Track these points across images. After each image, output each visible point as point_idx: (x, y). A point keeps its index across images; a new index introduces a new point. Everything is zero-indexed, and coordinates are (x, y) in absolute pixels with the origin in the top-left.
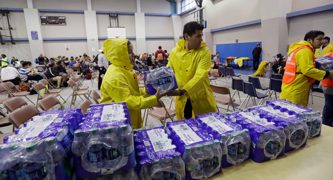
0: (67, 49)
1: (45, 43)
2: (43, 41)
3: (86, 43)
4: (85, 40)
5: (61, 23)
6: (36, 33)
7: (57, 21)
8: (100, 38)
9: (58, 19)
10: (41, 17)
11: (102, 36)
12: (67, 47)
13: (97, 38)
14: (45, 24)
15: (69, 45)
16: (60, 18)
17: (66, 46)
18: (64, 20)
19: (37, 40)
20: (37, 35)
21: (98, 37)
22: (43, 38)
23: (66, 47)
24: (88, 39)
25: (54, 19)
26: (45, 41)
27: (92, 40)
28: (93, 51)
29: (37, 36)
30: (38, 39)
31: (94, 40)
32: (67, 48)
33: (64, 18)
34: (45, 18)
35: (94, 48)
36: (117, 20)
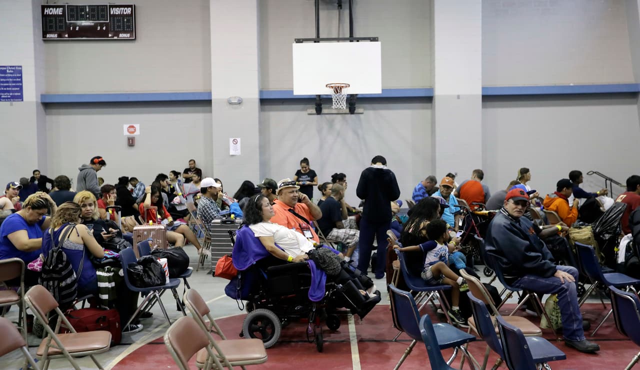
0: (131, 142)
1: (48, 117)
2: (41, 108)
3: (208, 115)
4: (204, 103)
5: (117, 34)
6: (15, 71)
7: (102, 25)
8: (265, 97)
9: (104, 17)
10: (43, 7)
11: (276, 87)
12: (131, 132)
13: (256, 96)
14: (56, 36)
15: (137, 126)
16: (116, 11)
17: (126, 127)
18: (128, 21)
19: (16, 104)
20: (21, 82)
21: (261, 92)
22: (43, 96)
23: (126, 133)
24: (214, 97)
25: (92, 18)
26: (49, 105)
27: (231, 104)
28: (232, 152)
29: (21, 87)
30: (21, 98)
31: (240, 103)
32: (129, 139)
33: (128, 11)
34: (59, 11)
35: (239, 140)
36: (346, 13)
